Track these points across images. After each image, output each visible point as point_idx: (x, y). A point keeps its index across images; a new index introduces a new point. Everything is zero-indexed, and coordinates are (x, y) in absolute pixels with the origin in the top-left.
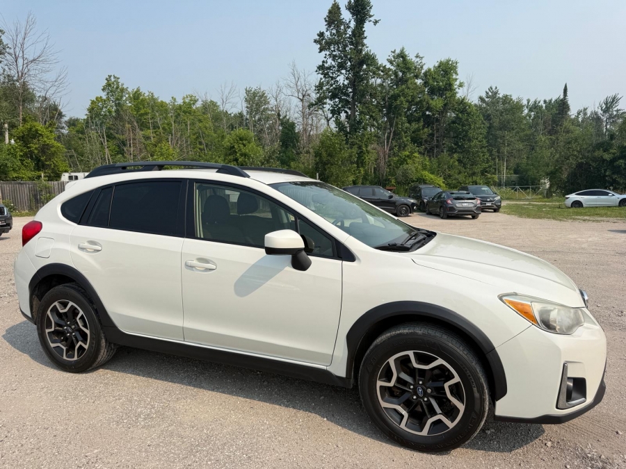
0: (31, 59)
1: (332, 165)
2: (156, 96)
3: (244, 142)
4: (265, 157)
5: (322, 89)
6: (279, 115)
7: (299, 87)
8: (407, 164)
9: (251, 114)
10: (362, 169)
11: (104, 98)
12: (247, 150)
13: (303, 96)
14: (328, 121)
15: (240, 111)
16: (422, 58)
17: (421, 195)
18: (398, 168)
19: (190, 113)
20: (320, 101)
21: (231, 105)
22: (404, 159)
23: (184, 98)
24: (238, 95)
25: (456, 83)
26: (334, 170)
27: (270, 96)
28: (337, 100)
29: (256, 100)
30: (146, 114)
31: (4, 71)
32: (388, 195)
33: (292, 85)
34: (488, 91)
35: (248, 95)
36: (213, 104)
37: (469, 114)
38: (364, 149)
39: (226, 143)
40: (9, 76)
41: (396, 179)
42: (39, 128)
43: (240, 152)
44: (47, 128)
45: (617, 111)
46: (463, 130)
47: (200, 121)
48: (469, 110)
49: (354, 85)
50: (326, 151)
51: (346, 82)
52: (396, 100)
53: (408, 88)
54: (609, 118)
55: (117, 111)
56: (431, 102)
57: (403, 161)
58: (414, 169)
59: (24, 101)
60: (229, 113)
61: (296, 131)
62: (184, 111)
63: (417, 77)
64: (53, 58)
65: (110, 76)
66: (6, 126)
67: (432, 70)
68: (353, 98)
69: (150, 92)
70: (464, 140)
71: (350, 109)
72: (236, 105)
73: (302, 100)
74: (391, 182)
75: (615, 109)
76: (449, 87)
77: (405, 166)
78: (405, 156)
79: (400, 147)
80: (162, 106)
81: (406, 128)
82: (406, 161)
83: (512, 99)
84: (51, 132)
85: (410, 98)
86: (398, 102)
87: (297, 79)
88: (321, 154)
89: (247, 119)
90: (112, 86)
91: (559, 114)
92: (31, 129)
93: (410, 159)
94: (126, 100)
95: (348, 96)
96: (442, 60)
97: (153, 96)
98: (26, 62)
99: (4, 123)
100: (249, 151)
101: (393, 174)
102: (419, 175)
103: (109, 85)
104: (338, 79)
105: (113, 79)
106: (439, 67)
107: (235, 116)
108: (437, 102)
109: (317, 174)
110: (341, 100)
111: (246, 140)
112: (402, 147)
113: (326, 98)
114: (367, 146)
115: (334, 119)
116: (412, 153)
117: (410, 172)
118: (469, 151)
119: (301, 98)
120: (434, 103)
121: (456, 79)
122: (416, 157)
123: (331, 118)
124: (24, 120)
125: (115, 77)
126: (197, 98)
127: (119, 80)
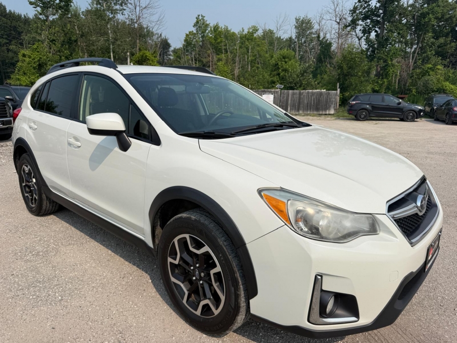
0: (144, 6)
1: (352, 76)
2: (229, 29)
3: (286, 60)
4: (301, 71)
5: (355, 12)
6: (319, 37)
7: (337, 13)
8: (429, 75)
9: (298, 38)
10: (386, 80)
11: (195, 32)
12: (287, 66)
13: (340, 20)
14: (359, 40)
15: (290, 36)
17: (432, 102)
18: (419, 79)
19: (252, 40)
20: (354, 23)
21: (283, 31)
22: (427, 71)
23: (248, 29)
24: (288, 23)
26: (353, 80)
27: (314, 21)
28: (368, 21)
29: (303, 26)
30: (221, 42)
31: (129, 16)
32: (397, 101)
33: (331, 11)
35: (297, 23)
36: (271, 32)
38: (390, 62)
39: (273, 62)
40: (131, 19)
41: (417, 89)
42: (147, 54)
43: (282, 69)
44: (153, 54)
47: (258, 45)
49: (385, 7)
50: (348, 64)
51: (378, 5)
52: (424, 18)
53: (439, 6)
55: (203, 41)
57: (425, 73)
58: (435, 81)
59: (140, 36)
60: (282, 38)
61: (332, 50)
62: (248, 38)
64: (157, 4)
65: (199, 16)
66: (128, 54)
68: (383, 18)
69: (225, 26)
71: (379, 28)
72: (288, 32)
73: (339, 23)
74: (412, 92)
77: (426, 78)
78: (428, 68)
79: (423, 61)
80: (233, 36)
81: (431, 43)
82: (428, 72)
84: (155, 57)
85: (439, 15)
86: (426, 20)
87: (336, 6)
88: (342, 67)
89: (295, 42)
90: (200, 24)
92: (143, 55)
93: (433, 71)
94: (209, 32)
95: (379, 16)
97: (227, 28)
98: (141, 9)
99: (127, 52)
100: (289, 67)
101: (414, 84)
102: (440, 85)
103: (197, 22)
104: (370, 3)
105: (200, 18)
107: (287, 40)
109: (338, 84)
110: (372, 21)
111: (288, 58)
112: (426, 60)
113: (358, 20)
114: (392, 60)
115: (365, 38)
116: (435, 65)
117: (430, 82)
119: (338, 21)
122: (439, 69)
123: (362, 37)
124: (140, 50)
125: (202, 16)
126: (258, 28)
127: (205, 18)
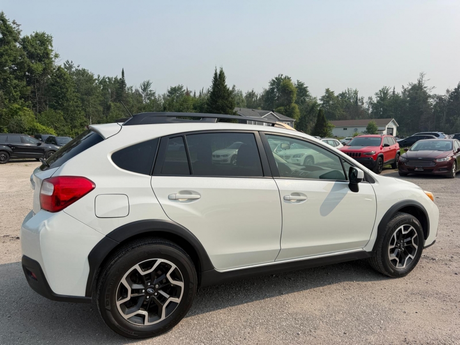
8: (19, 115)
16: (19, 25)
18: (9, 118)
25: (52, 53)
34: (65, 63)
37: (65, 80)
45: (150, 91)
46: (62, 92)
48: (65, 77)
53: (11, 50)
54: (147, 95)
56: (31, 65)
57: (14, 113)
63: (16, 40)
67: (30, 37)
70: (63, 100)
75: (149, 90)
76: (46, 55)
77: (18, 117)
78: (16, 108)
79: (10, 100)
81: (15, 84)
82: (18, 112)
83: (88, 73)
91: (120, 88)
93: (22, 111)
96: (38, 32)
102: (31, 126)
106: (36, 37)
108: (38, 67)
112: (12, 100)
116: (23, 106)
117: (23, 122)
118: (67, 109)
120: (35, 67)
121: (52, 51)
122: (26, 110)
